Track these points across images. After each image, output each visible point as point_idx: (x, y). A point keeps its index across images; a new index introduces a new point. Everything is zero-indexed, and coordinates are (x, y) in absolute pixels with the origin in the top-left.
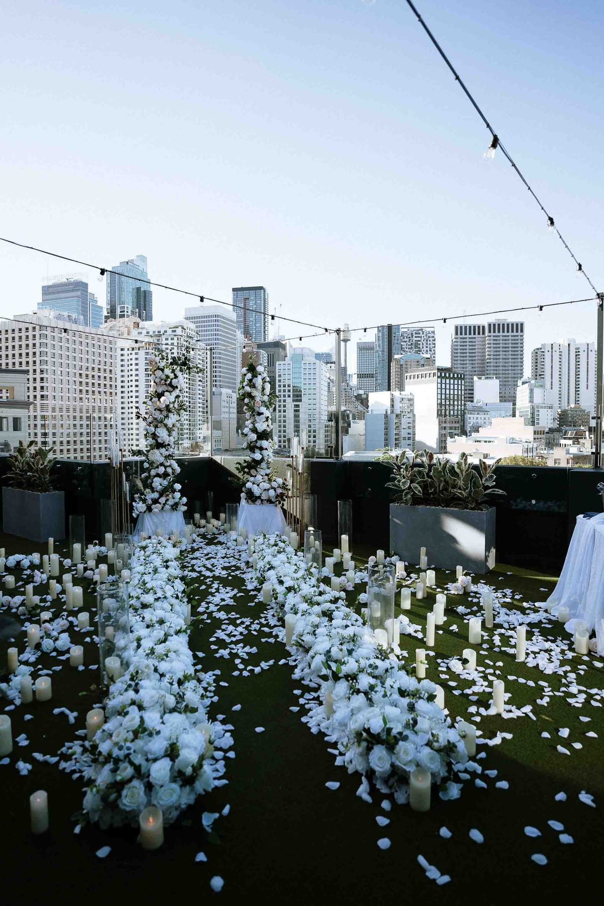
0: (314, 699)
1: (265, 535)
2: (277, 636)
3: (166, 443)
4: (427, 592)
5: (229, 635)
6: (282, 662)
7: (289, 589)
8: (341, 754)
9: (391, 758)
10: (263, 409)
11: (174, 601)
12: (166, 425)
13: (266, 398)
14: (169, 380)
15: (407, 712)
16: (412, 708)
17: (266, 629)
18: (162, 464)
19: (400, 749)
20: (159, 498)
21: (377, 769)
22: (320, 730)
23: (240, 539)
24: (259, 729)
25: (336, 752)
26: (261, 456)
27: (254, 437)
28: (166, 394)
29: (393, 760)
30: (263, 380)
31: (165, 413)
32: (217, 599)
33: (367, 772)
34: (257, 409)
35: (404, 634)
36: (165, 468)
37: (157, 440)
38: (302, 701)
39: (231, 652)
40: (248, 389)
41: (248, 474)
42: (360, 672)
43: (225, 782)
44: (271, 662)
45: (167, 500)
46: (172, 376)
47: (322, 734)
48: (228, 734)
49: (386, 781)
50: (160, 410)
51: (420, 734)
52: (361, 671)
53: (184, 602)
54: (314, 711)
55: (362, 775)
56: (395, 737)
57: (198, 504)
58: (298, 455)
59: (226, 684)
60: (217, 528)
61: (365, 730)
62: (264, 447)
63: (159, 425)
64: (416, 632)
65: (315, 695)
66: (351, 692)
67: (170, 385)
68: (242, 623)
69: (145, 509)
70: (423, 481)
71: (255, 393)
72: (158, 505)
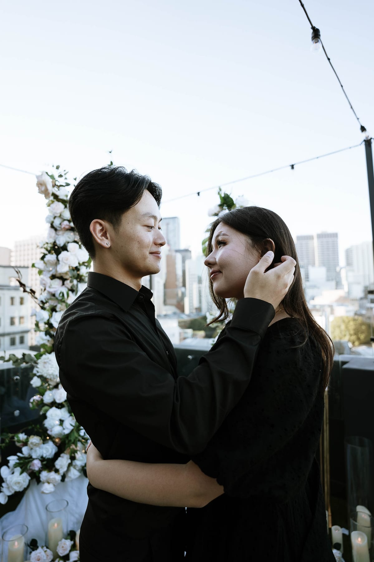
20: (55, 458)
31: (69, 283)
69: (25, 483)
72: (52, 472)
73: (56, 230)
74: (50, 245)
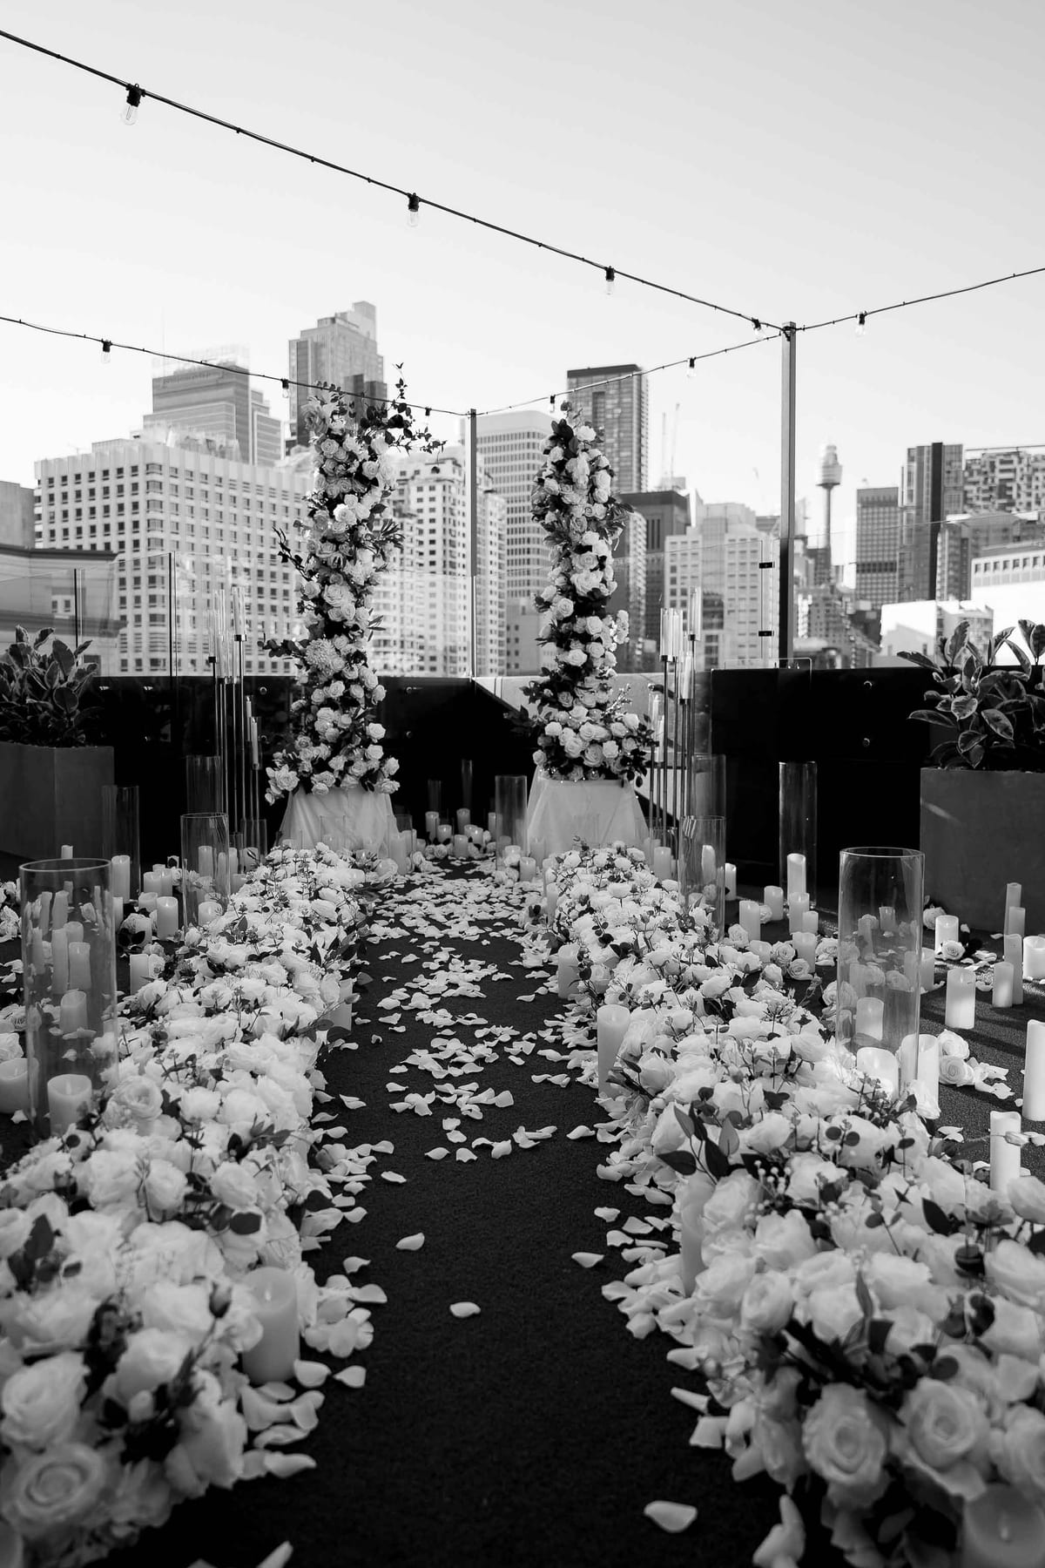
0: (655, 1235)
1: (585, 848)
2: (578, 1071)
3: (350, 623)
4: (1026, 995)
5: (444, 1063)
6: (579, 1131)
7: (623, 951)
8: (717, 1410)
9: (888, 1441)
10: (591, 538)
11: (301, 961)
12: (348, 579)
13: (599, 511)
14: (356, 463)
15: (956, 1277)
16: (972, 1267)
17: (551, 1054)
18: (339, 676)
19: (924, 1407)
20: (329, 759)
21: (830, 1472)
22: (658, 1328)
23: (529, 864)
24: (463, 1309)
25: (699, 1401)
26: (585, 657)
27: (566, 606)
28: (348, 498)
29: (898, 1444)
30: (590, 462)
31: (345, 548)
32: (438, 983)
33: (800, 1481)
34: (576, 539)
35: (953, 1087)
36: (347, 686)
37: (326, 616)
38: (614, 1238)
39: (437, 1103)
40: (553, 485)
41: (552, 705)
42: (798, 1150)
43: (304, 1461)
44: (547, 1132)
45: (349, 764)
46: (364, 454)
47: (661, 1340)
48: (364, 1314)
49: (869, 1523)
50: (335, 541)
51: (1004, 1359)
52: (801, 1145)
53: (331, 971)
54: (647, 1267)
55: (781, 1489)
56: (904, 1361)
57: (435, 787)
58: (681, 659)
59: (401, 1179)
60: (478, 846)
61: (793, 1326)
62: (593, 632)
63: (333, 576)
64: (989, 1081)
65: (660, 1224)
66: (761, 1207)
67: (360, 476)
68: (490, 1037)
69: (295, 784)
70: (1015, 705)
71: (570, 496)
72: (326, 774)
73: (326, 476)
74: (320, 496)
